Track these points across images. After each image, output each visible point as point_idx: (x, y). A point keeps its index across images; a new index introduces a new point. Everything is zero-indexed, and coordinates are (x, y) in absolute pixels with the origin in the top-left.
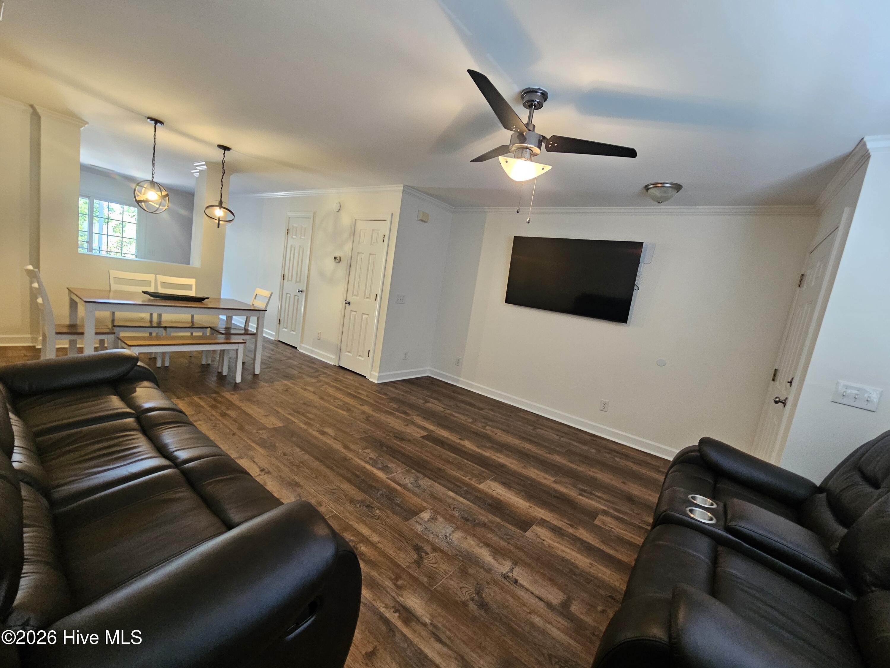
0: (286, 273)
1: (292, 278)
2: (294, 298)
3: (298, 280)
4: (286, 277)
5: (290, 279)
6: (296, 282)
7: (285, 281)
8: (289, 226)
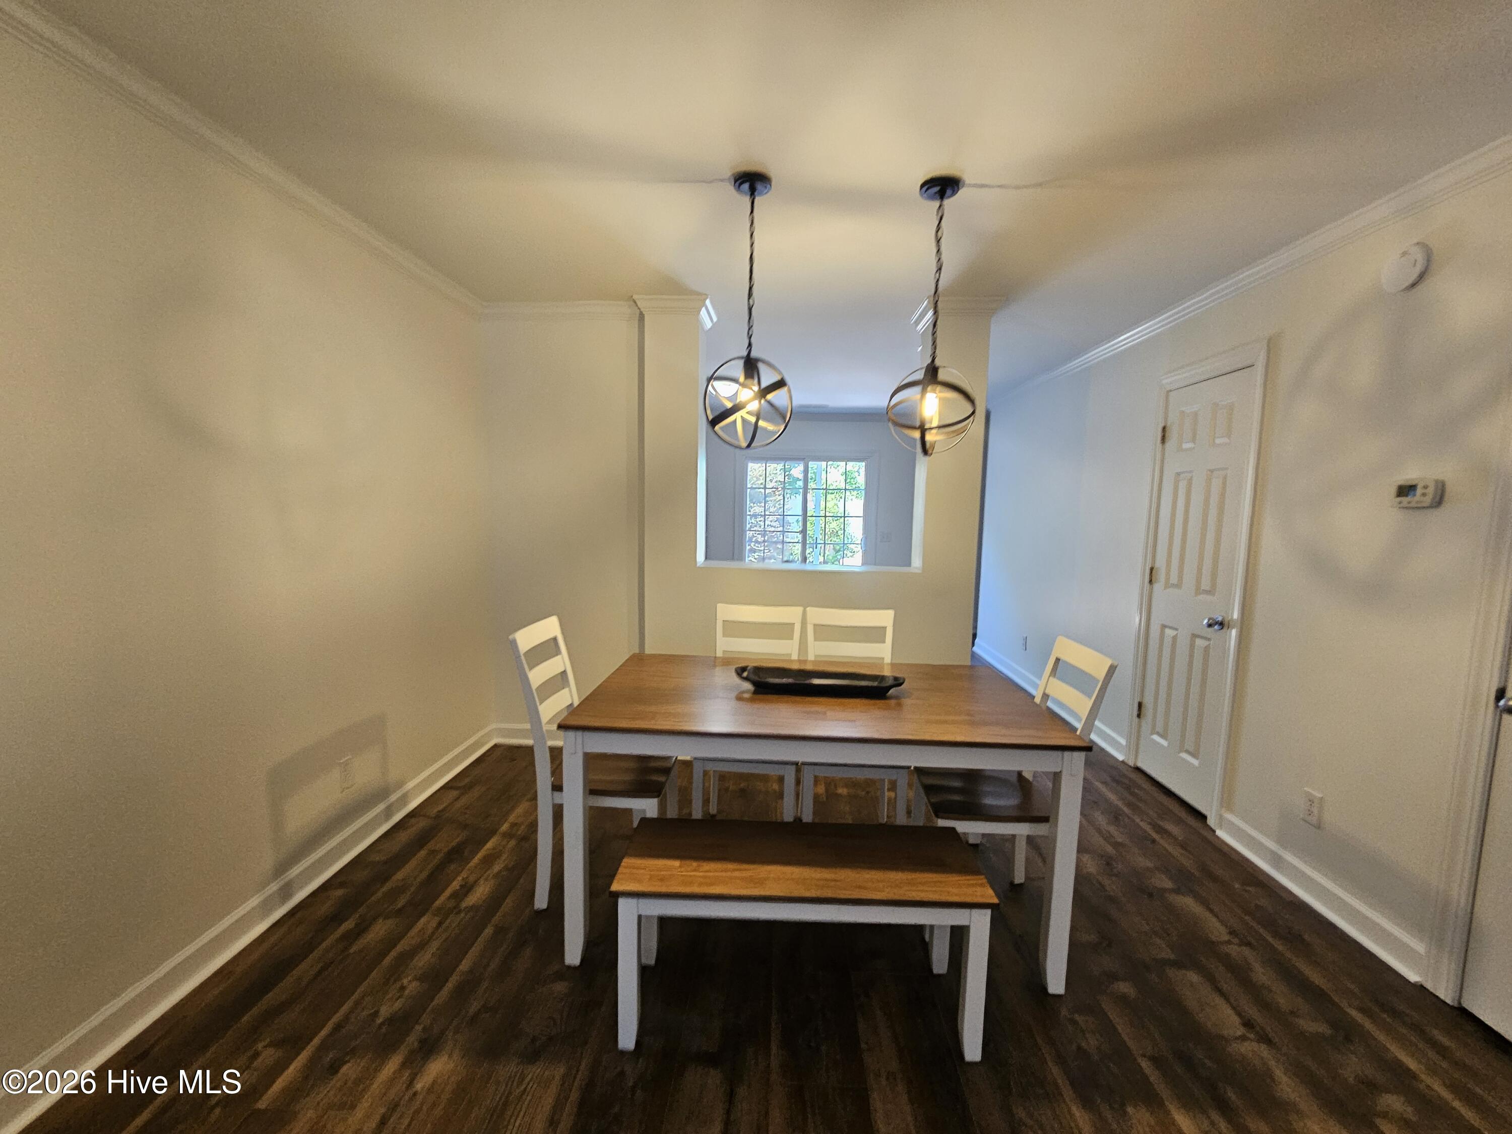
0: (1161, 563)
1: (1180, 577)
2: (1192, 646)
3: (1205, 584)
4: (1161, 576)
5: (1174, 579)
6: (1198, 591)
7: (1158, 587)
8: (1166, 419)
